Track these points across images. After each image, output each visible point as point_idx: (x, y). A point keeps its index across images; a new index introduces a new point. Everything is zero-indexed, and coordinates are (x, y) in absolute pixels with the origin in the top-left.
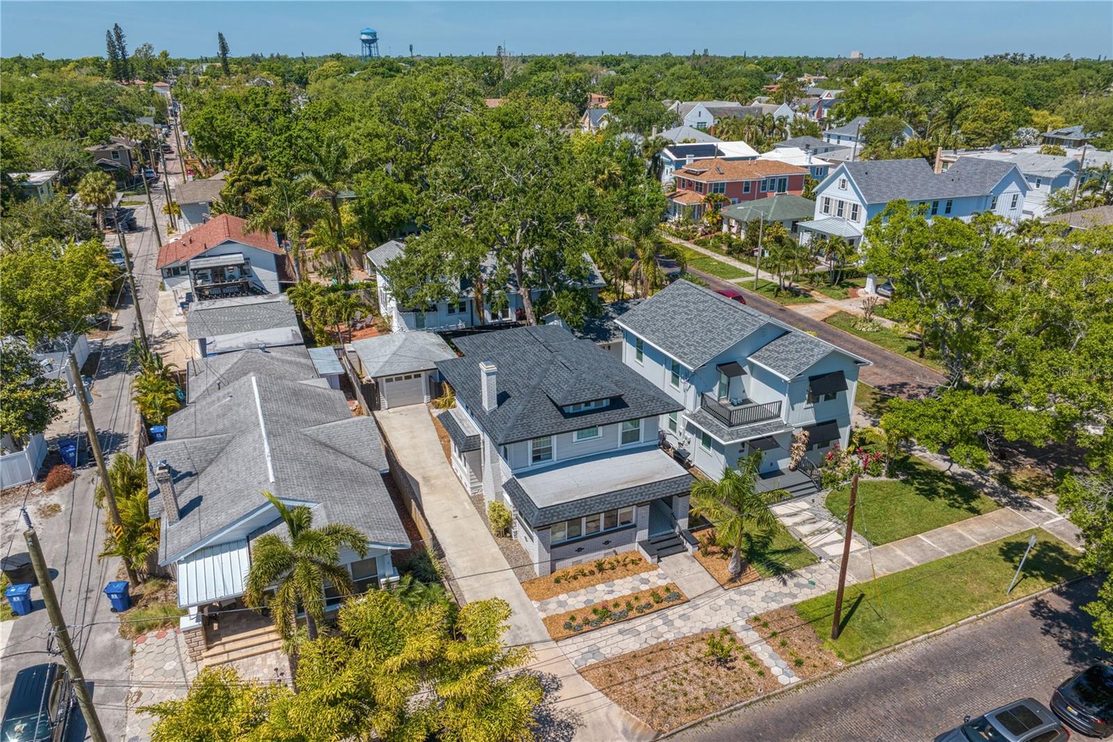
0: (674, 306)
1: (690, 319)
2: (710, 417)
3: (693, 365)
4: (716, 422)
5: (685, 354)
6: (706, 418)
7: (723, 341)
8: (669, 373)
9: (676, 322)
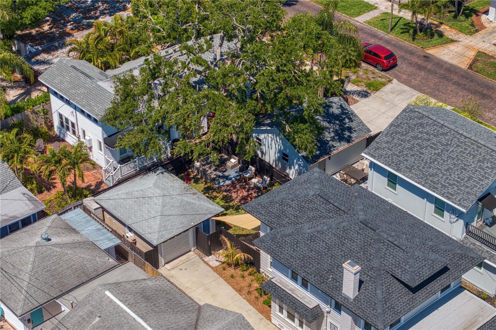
0: (416, 138)
1: (438, 155)
2: (478, 243)
3: (464, 207)
4: (486, 248)
5: (452, 195)
6: (474, 244)
7: (480, 180)
8: (431, 207)
9: (426, 157)
